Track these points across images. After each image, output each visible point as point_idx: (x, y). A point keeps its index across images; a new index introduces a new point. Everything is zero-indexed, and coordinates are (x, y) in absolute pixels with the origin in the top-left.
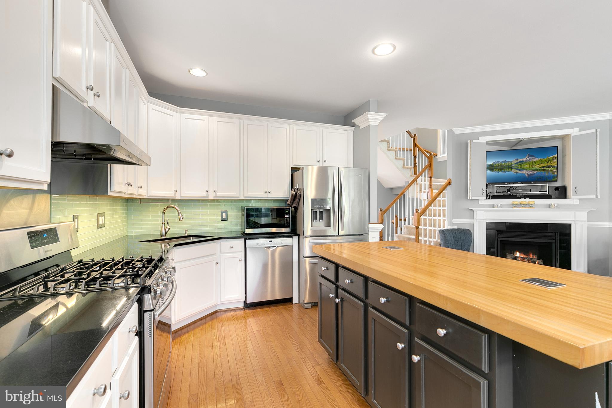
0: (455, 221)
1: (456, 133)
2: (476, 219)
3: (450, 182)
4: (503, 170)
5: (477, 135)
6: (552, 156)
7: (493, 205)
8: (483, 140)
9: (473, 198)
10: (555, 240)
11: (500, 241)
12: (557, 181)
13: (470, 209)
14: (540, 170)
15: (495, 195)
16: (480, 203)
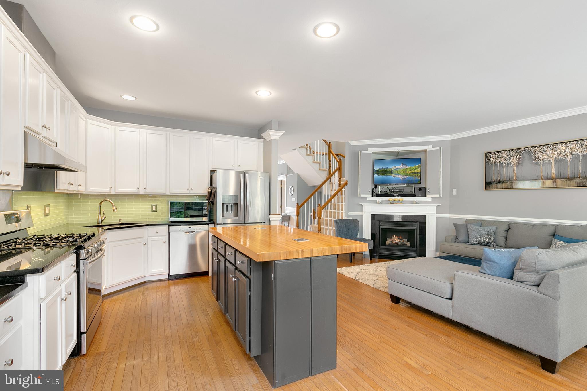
0: (351, 213)
1: (351, 145)
2: (365, 212)
3: (347, 183)
4: (385, 175)
5: (366, 147)
6: (418, 165)
7: (376, 201)
8: (370, 151)
9: (362, 196)
10: (417, 227)
11: (382, 228)
12: (420, 184)
13: (360, 204)
14: (410, 175)
15: (380, 193)
16: (368, 200)
